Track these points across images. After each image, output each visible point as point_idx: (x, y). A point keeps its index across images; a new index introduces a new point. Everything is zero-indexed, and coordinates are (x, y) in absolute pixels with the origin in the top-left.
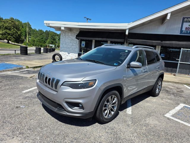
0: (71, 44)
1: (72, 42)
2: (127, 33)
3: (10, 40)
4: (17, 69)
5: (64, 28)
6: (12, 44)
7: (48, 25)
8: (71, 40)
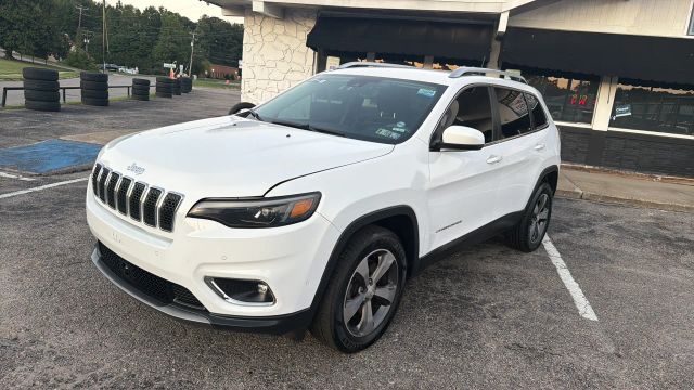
0: (284, 67)
1: (288, 57)
2: (502, 27)
3: (16, 48)
5: (262, 4)
6: (21, 61)
8: (285, 52)
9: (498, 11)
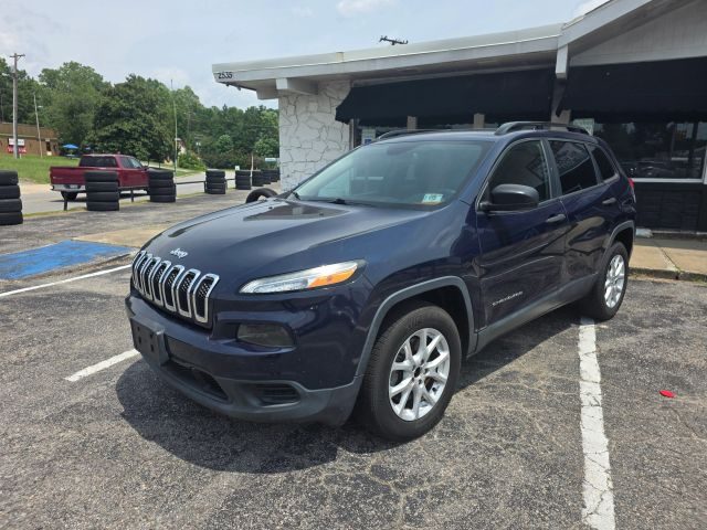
0: (321, 146)
1: (324, 134)
2: (561, 68)
4: (109, 261)
5: (285, 81)
7: (229, 80)
8: (320, 130)
9: (554, 48)
